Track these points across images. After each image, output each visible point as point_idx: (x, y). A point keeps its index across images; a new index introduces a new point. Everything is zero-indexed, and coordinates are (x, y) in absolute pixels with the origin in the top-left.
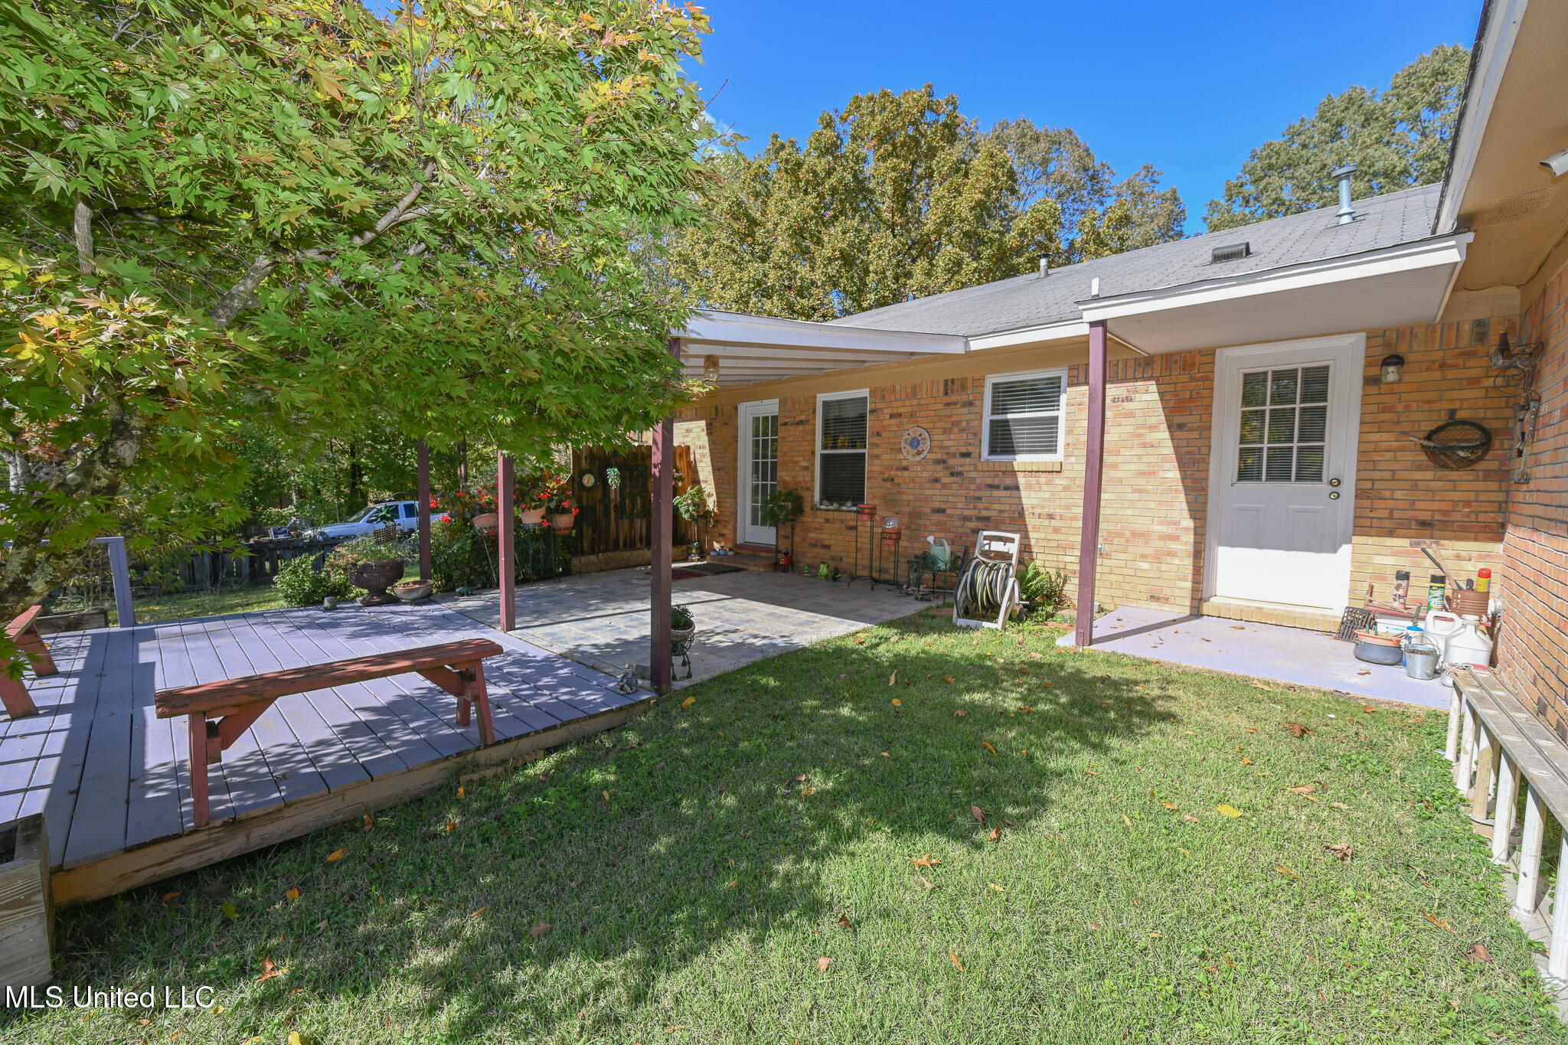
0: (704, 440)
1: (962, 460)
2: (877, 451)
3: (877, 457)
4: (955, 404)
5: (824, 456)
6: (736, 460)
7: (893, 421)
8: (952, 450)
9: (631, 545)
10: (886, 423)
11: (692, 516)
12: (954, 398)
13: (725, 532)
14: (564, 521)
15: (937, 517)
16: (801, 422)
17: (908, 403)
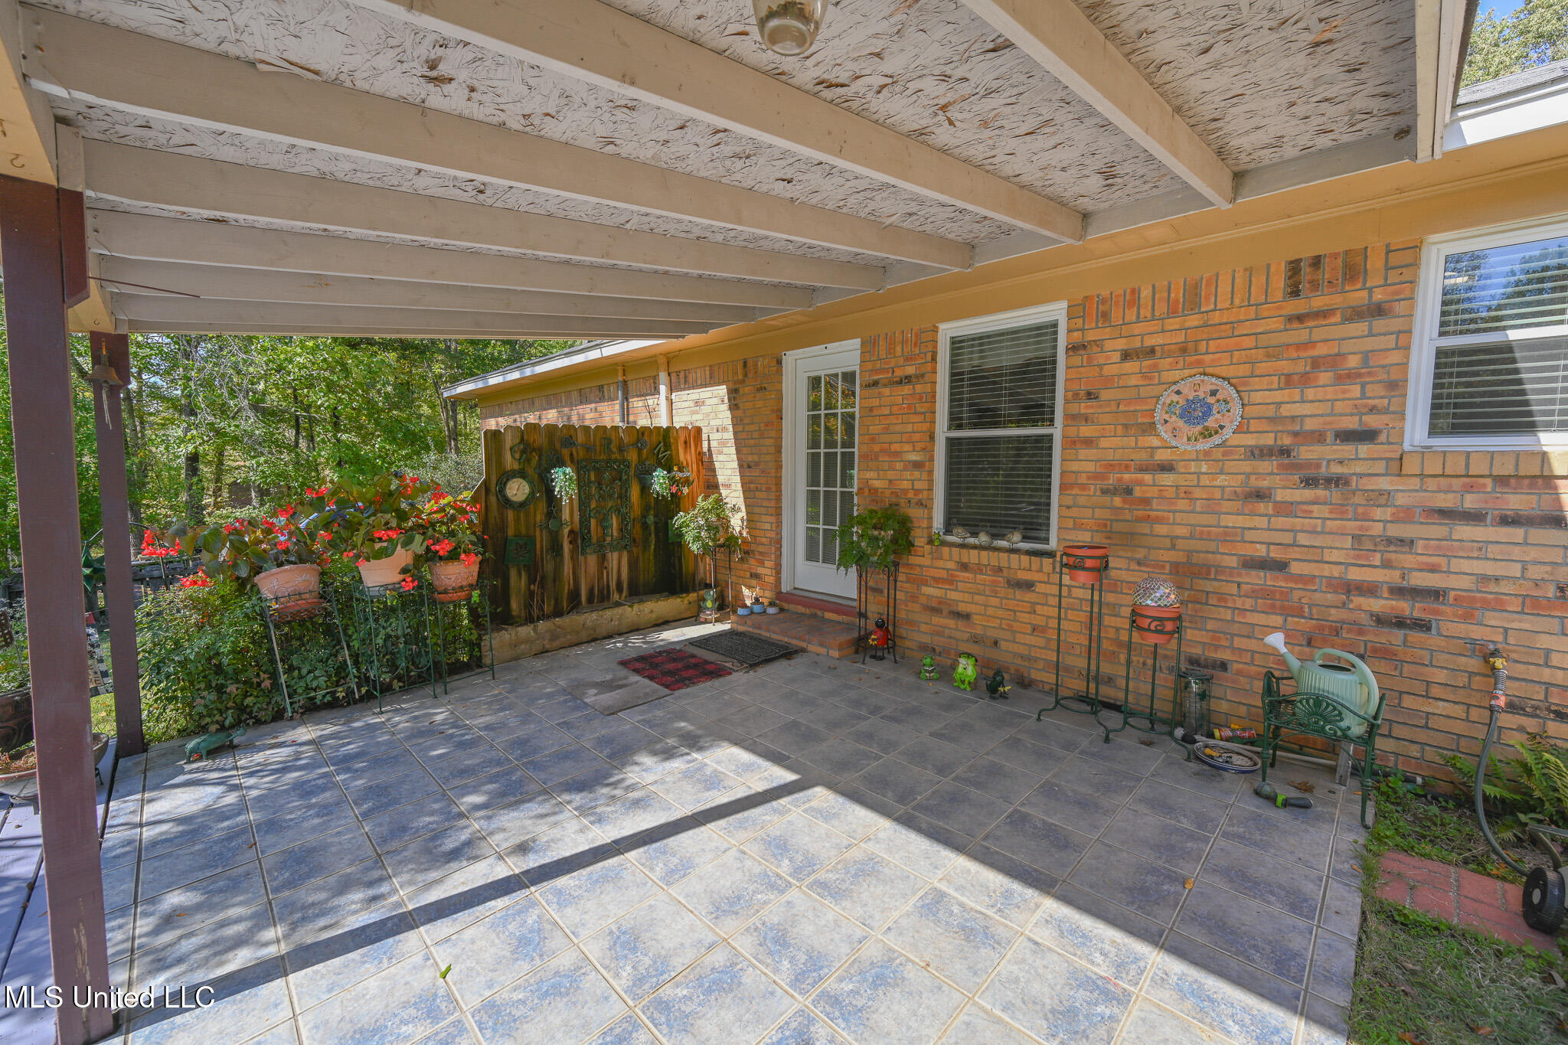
0: (725, 416)
1: (1347, 450)
2: (1086, 431)
3: (1088, 442)
4: (1323, 314)
5: (952, 443)
6: (779, 450)
7: (1130, 366)
8: (1310, 425)
9: (601, 598)
10: (1108, 370)
11: (705, 546)
12: (1318, 302)
13: (760, 570)
14: (457, 574)
15: (1256, 579)
16: (908, 379)
17: (1173, 323)
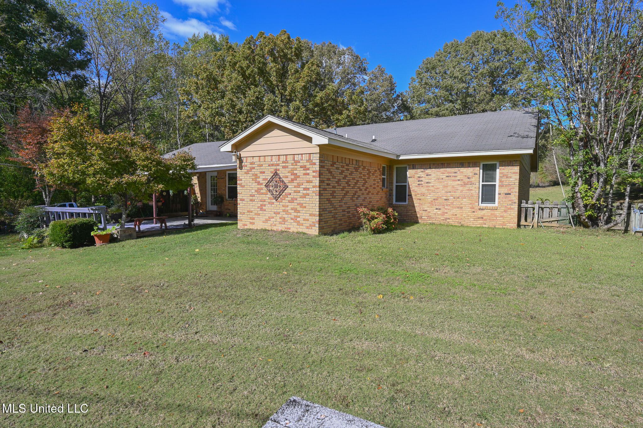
0: (197, 182)
5: (228, 187)
6: (206, 187)
11: (193, 203)
13: (203, 207)
14: (160, 204)
16: (223, 178)
